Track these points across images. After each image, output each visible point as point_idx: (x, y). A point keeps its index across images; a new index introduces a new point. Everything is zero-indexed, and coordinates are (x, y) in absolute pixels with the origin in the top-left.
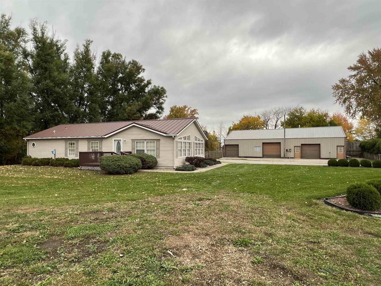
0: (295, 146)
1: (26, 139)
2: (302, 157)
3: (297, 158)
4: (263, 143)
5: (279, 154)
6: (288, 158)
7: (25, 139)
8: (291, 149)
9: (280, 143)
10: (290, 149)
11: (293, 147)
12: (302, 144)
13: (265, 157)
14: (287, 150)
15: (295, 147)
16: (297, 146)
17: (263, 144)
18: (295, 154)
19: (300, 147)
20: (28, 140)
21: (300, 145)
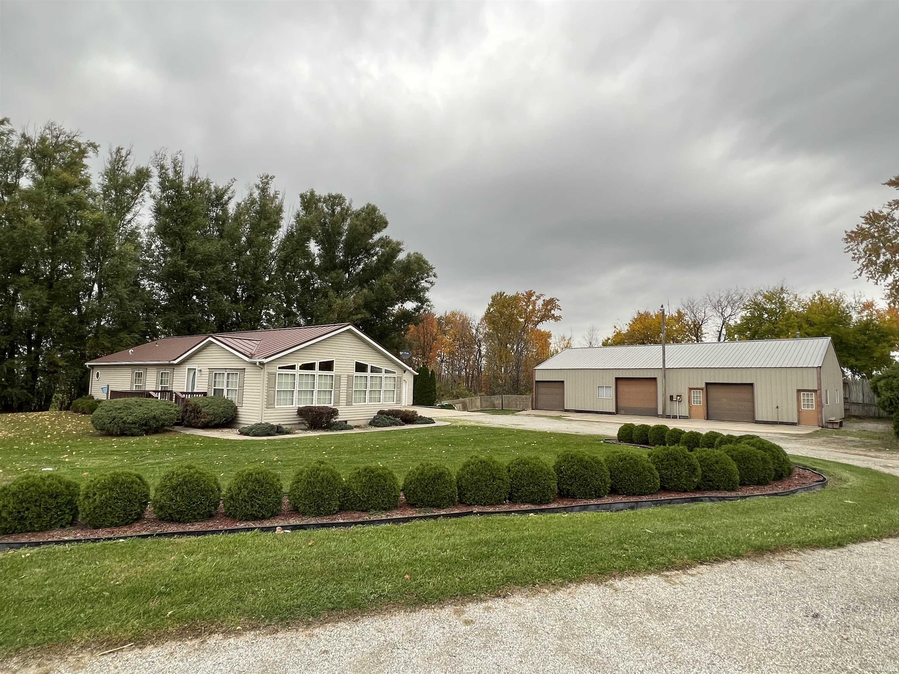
0: (691, 387)
1: (89, 365)
2: (708, 417)
3: (697, 417)
4: (617, 379)
5: (653, 406)
6: (675, 417)
7: (87, 364)
8: (680, 396)
9: (655, 379)
10: (677, 396)
11: (687, 390)
12: (707, 384)
13: (623, 412)
14: (671, 397)
15: (690, 389)
16: (695, 387)
17: (619, 382)
18: (690, 407)
19: (702, 389)
20: (92, 367)
21: (704, 386)
